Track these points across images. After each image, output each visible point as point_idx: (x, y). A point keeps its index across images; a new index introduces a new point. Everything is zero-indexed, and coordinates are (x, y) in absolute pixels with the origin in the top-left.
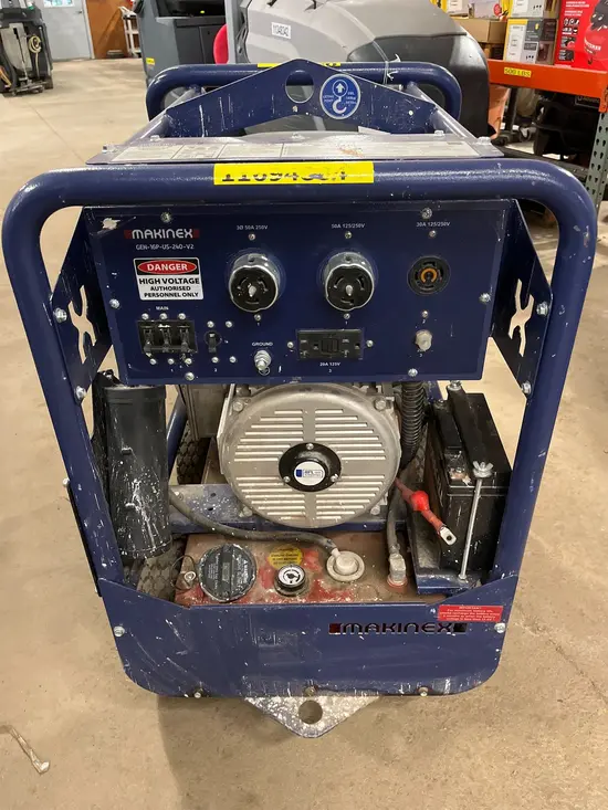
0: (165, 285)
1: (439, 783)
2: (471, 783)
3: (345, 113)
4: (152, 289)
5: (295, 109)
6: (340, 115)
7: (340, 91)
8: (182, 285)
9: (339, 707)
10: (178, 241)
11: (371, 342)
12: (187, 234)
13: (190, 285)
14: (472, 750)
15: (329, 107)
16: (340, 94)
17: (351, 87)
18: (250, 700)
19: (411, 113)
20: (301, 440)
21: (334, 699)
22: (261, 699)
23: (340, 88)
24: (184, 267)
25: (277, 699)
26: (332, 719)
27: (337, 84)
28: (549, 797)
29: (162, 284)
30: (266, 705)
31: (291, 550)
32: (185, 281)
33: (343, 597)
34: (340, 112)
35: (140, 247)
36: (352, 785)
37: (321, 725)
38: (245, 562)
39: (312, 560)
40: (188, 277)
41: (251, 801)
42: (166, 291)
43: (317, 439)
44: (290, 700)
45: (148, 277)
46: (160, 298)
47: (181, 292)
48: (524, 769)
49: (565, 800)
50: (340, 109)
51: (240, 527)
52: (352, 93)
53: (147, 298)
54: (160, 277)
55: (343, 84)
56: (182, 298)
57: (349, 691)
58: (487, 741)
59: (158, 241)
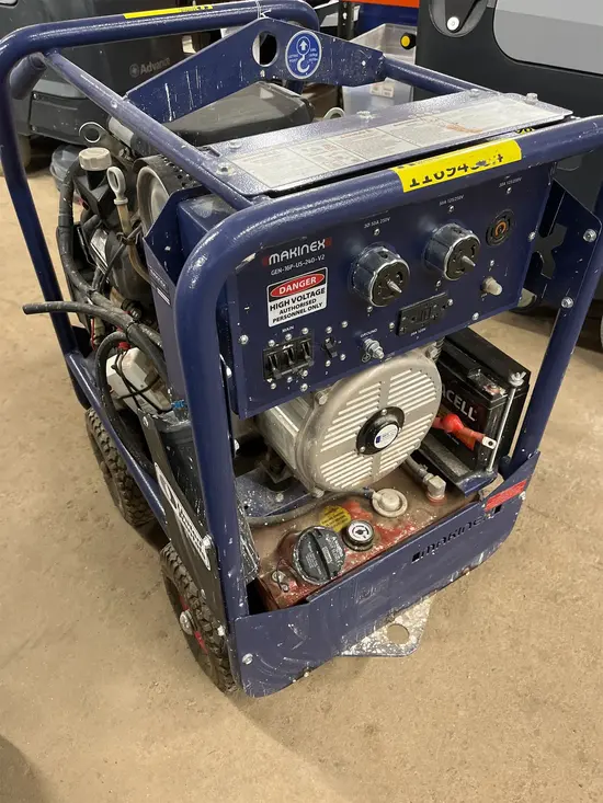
0: (293, 305)
1: (486, 633)
2: (505, 620)
3: (309, 72)
4: (281, 312)
5: (263, 73)
6: (304, 74)
7: (303, 49)
8: (308, 300)
9: (416, 616)
10: (311, 255)
11: (451, 301)
12: (320, 244)
13: (316, 297)
14: (490, 595)
15: (294, 66)
16: (303, 52)
17: (314, 44)
18: (346, 653)
19: (364, 63)
20: (376, 409)
21: (407, 614)
22: (354, 647)
23: (304, 45)
24: (313, 280)
25: (366, 640)
26: (417, 629)
27: (300, 42)
28: (556, 601)
29: (292, 304)
30: (361, 650)
31: (334, 510)
32: (313, 294)
33: (407, 528)
34: (302, 71)
35: (275, 272)
36: (433, 670)
37: (413, 639)
38: (334, 538)
39: (358, 510)
40: (315, 290)
41: (372, 731)
42: (294, 311)
43: (389, 403)
44: (376, 634)
45: (278, 301)
46: (288, 319)
47: (306, 307)
48: (529, 591)
49: (566, 597)
50: (304, 68)
51: (284, 511)
52: (314, 50)
53: (277, 323)
54: (289, 298)
55: (306, 41)
56: (308, 312)
57: (417, 601)
58: (495, 584)
59: (294, 260)
